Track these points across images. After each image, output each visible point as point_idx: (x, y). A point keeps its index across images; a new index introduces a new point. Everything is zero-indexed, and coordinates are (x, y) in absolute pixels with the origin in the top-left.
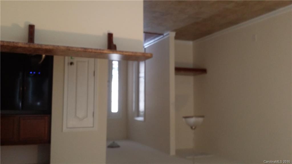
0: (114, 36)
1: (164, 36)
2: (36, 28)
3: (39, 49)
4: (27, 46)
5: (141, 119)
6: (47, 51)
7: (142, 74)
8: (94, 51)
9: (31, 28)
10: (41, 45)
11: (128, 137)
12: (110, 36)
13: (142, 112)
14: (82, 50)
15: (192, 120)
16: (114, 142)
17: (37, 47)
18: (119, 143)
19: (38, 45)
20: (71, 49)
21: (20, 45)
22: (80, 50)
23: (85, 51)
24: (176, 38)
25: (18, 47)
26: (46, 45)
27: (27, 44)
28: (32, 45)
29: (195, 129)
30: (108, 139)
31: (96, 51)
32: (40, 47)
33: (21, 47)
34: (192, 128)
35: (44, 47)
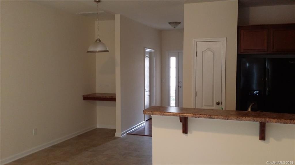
0: (181, 131)
1: (126, 132)
2: (258, 138)
3: (256, 117)
4: (268, 119)
5: (148, 50)
6: (247, 115)
7: (147, 94)
8: (202, 116)
9: (263, 137)
10: (254, 120)
11: (160, 32)
12: (185, 131)
13: (147, 56)
14: (214, 117)
15: (99, 48)
16: (175, 28)
17: (258, 119)
18: (170, 27)
19: (257, 121)
20: (225, 117)
21: (275, 120)
22: (216, 117)
23: (210, 115)
24: (114, 131)
25: (276, 118)
26: (249, 120)
27: (268, 122)
28: (263, 120)
29: (97, 40)
30: (182, 30)
31: (200, 115)
32: (255, 119)
33: (273, 118)
34: (100, 41)
35: (250, 118)
